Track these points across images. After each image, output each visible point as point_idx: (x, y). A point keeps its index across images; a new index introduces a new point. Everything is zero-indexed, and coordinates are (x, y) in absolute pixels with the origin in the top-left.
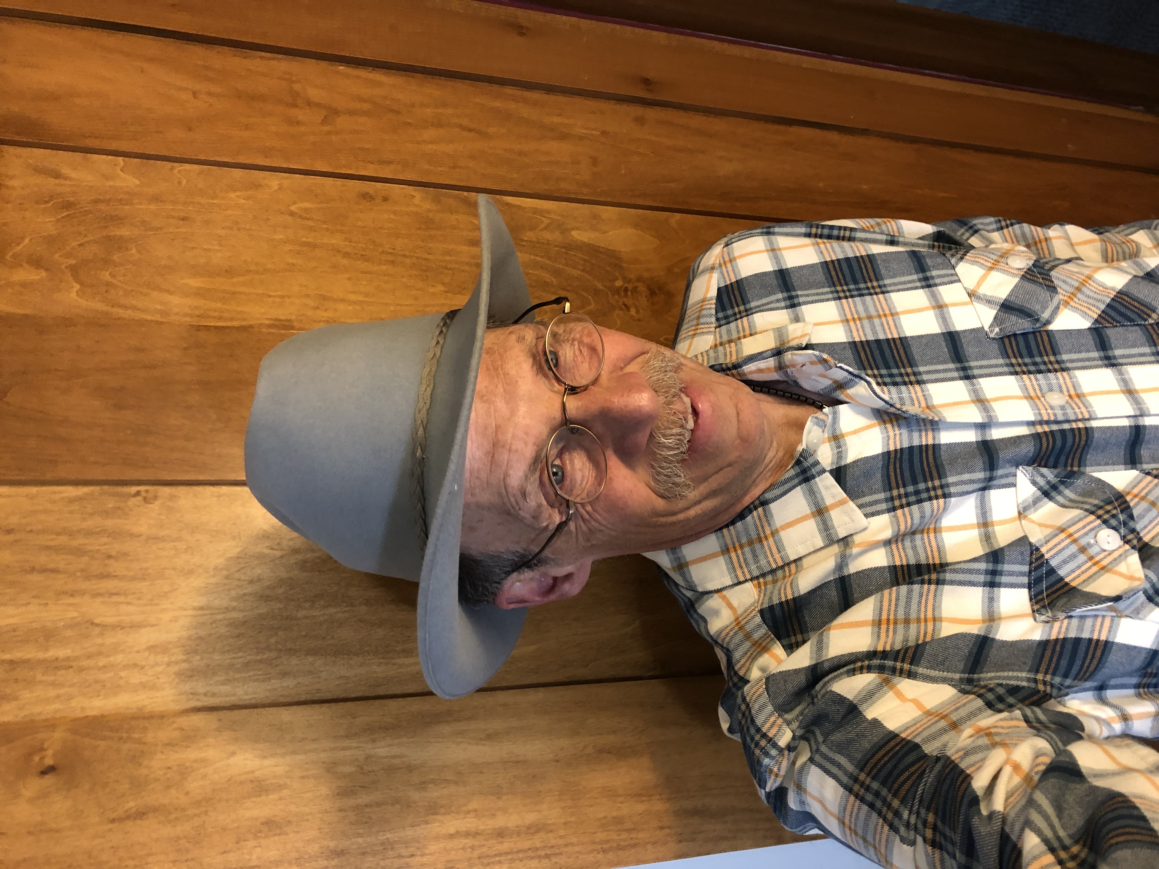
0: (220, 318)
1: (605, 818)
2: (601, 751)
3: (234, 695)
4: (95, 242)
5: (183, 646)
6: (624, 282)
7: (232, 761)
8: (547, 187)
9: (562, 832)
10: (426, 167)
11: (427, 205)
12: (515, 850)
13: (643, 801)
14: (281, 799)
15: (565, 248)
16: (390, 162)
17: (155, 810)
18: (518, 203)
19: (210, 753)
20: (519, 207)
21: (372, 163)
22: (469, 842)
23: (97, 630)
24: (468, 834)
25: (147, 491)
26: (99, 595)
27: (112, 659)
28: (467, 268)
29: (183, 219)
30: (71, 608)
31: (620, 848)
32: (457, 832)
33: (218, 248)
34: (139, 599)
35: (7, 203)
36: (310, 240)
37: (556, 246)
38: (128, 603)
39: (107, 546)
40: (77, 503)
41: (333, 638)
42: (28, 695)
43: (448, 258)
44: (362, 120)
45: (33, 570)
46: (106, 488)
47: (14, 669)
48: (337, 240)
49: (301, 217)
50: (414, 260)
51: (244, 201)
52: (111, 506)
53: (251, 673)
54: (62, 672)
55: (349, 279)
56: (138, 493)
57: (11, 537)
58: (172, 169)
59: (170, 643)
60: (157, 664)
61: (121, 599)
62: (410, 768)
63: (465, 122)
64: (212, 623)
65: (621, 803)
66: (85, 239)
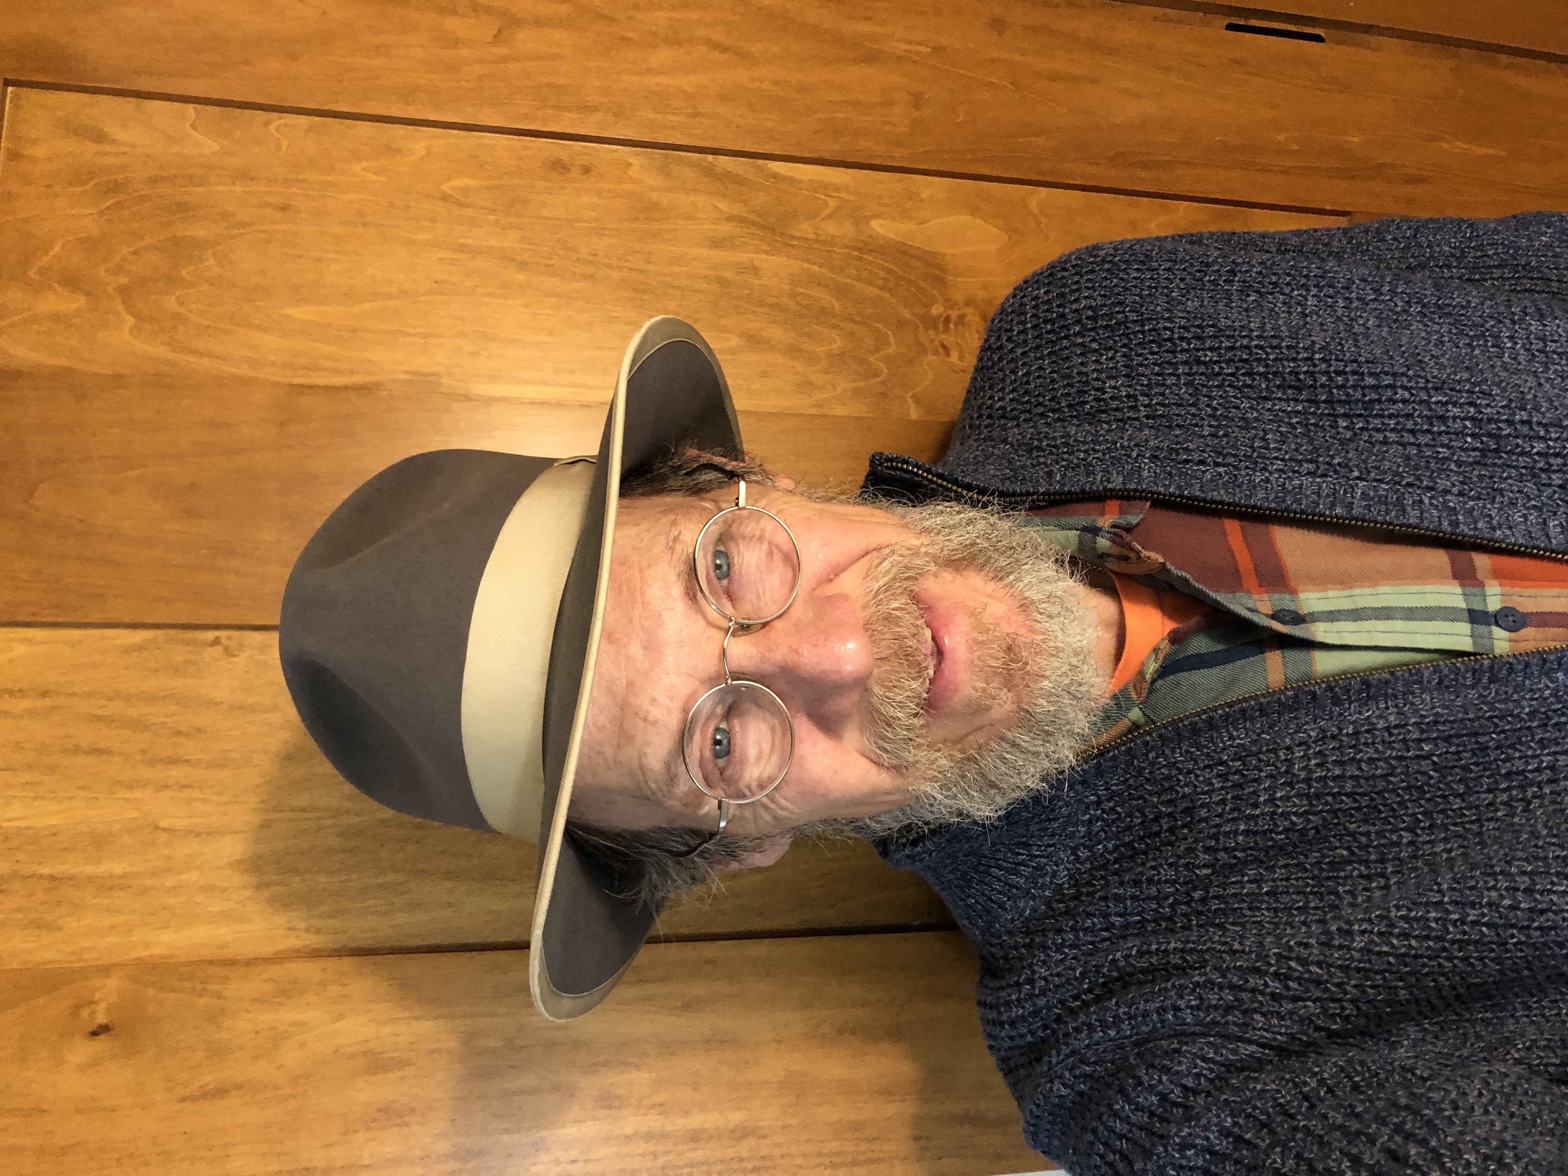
0: (335, 371)
1: (840, 1121)
2: (841, 1031)
3: (345, 932)
4: (156, 248)
5: (278, 862)
6: (946, 308)
7: (338, 1025)
8: (837, 148)
9: (777, 1139)
10: (651, 115)
11: (652, 179)
12: (712, 1160)
13: (894, 1101)
14: (402, 1078)
15: (859, 249)
16: (595, 109)
17: (239, 1087)
18: (790, 174)
19: (310, 1015)
20: (792, 181)
21: (569, 111)
22: (651, 1147)
23: (163, 837)
24: (648, 1137)
25: (229, 638)
26: (167, 787)
27: (184, 877)
28: (704, 286)
29: (284, 208)
30: (128, 805)
31: (854, 1163)
32: (635, 1134)
33: (332, 256)
34: (220, 794)
35: (29, 184)
36: (470, 241)
37: (845, 247)
38: (205, 801)
39: (174, 718)
40: (136, 654)
41: (480, 856)
42: (75, 924)
43: (676, 269)
44: (558, 34)
45: (77, 750)
46: (172, 632)
47: (57, 888)
48: (510, 241)
49: (458, 203)
50: (625, 274)
51: (375, 178)
52: (180, 659)
53: (369, 903)
54: (121, 894)
55: (526, 306)
56: (216, 642)
57: (48, 702)
58: (266, 124)
59: (260, 856)
60: (244, 887)
61: (196, 794)
62: (577, 1045)
63: (718, 35)
64: (317, 831)
65: (864, 1102)
66: (141, 245)
